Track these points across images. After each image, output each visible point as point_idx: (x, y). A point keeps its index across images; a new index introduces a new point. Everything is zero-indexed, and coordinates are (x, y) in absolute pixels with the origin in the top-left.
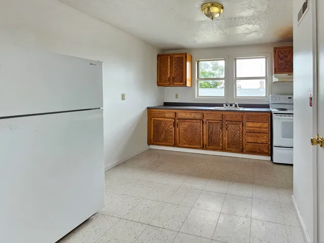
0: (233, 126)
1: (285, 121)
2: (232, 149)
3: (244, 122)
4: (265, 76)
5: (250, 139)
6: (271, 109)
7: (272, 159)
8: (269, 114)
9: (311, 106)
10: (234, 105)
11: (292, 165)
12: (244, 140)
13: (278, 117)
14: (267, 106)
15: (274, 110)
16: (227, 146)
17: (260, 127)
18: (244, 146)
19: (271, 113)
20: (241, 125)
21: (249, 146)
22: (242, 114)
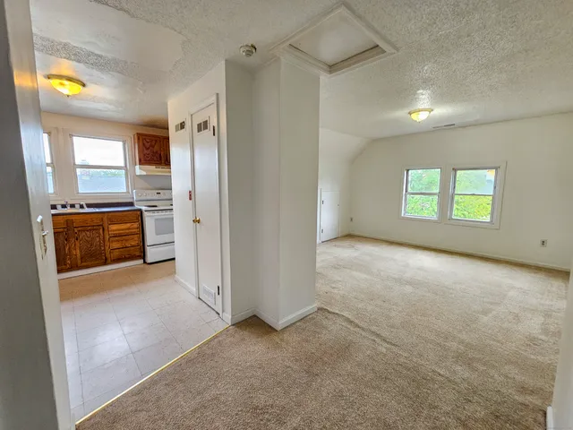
0: (88, 233)
1: (157, 217)
2: (89, 263)
3: (106, 225)
4: (123, 165)
5: (115, 245)
6: (137, 206)
7: (145, 262)
8: (139, 213)
9: (190, 199)
10: (77, 206)
11: (174, 259)
12: (107, 248)
13: (151, 214)
14: (131, 204)
15: (144, 208)
16: (79, 261)
17: (129, 229)
18: (108, 255)
19: (140, 210)
20: (101, 230)
21: (116, 253)
22: (100, 216)
